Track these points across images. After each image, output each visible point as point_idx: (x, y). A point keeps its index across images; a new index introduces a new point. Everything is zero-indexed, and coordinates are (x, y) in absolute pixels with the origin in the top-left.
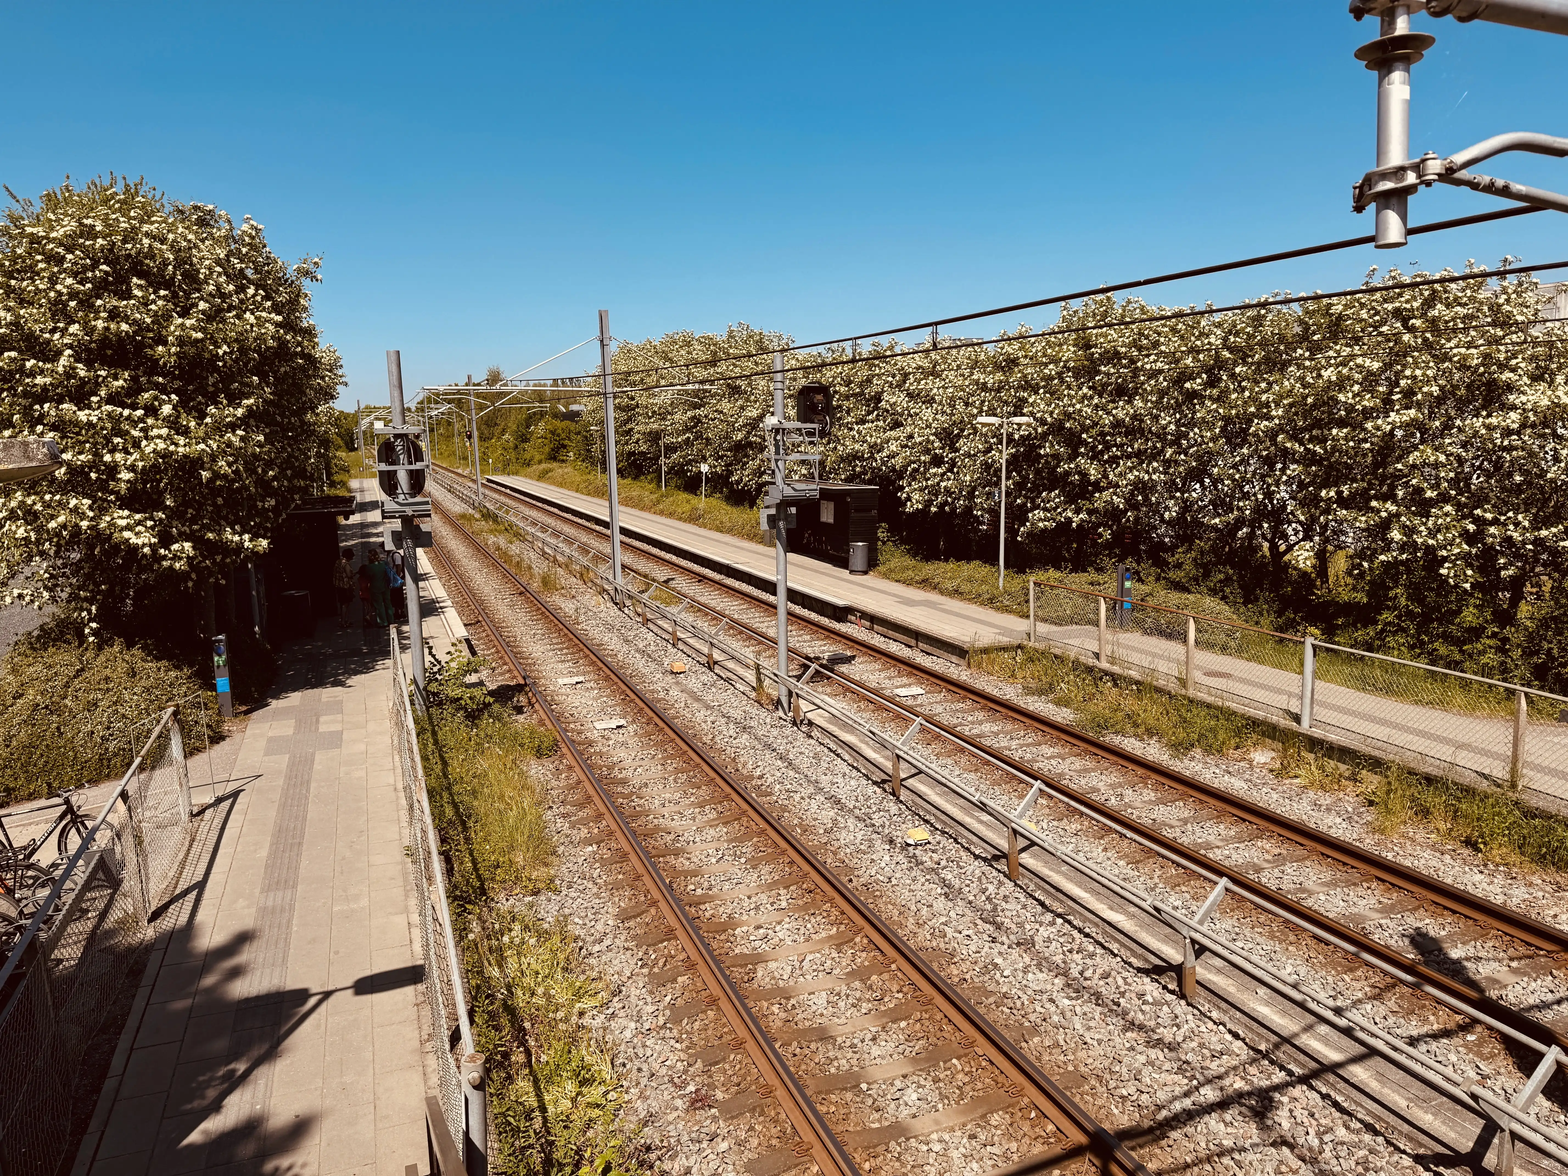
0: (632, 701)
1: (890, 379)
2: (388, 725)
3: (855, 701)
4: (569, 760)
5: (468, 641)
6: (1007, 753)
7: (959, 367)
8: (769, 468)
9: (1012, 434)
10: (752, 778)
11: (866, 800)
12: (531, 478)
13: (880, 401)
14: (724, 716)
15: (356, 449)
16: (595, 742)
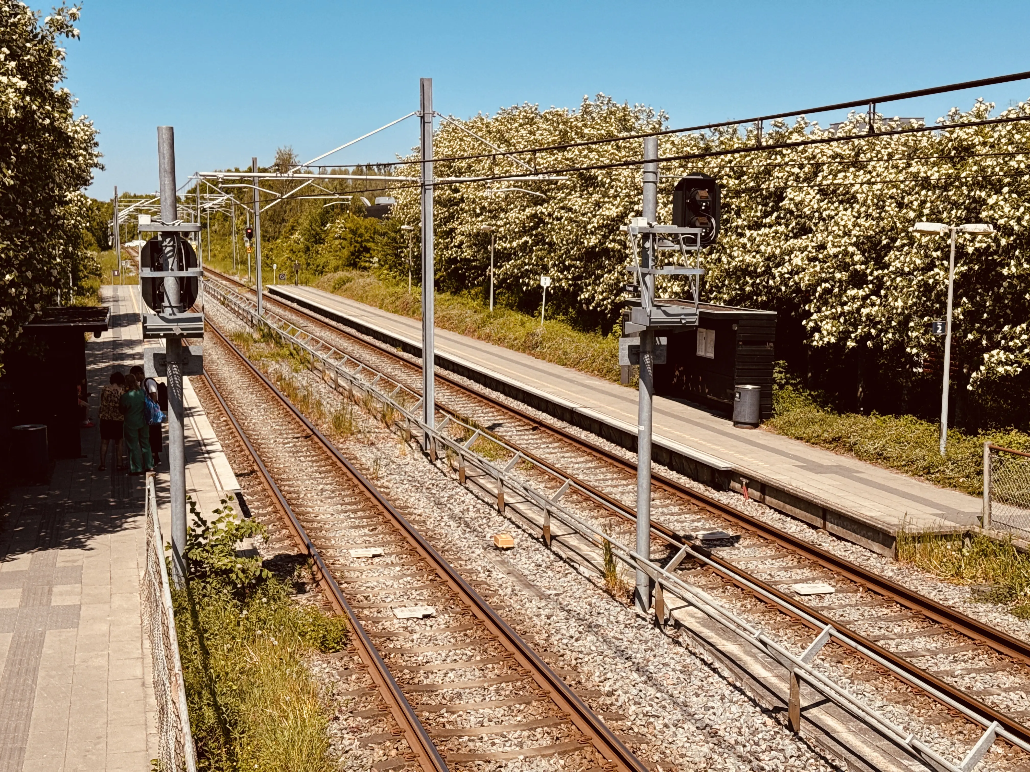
0: (444, 583)
1: (796, 170)
2: (137, 599)
3: (738, 598)
4: (361, 657)
5: (239, 496)
6: (947, 679)
7: (890, 156)
8: (630, 284)
9: (963, 246)
10: (599, 694)
11: (753, 734)
12: (324, 289)
13: (782, 199)
14: (562, 609)
15: (110, 248)
16: (395, 635)
